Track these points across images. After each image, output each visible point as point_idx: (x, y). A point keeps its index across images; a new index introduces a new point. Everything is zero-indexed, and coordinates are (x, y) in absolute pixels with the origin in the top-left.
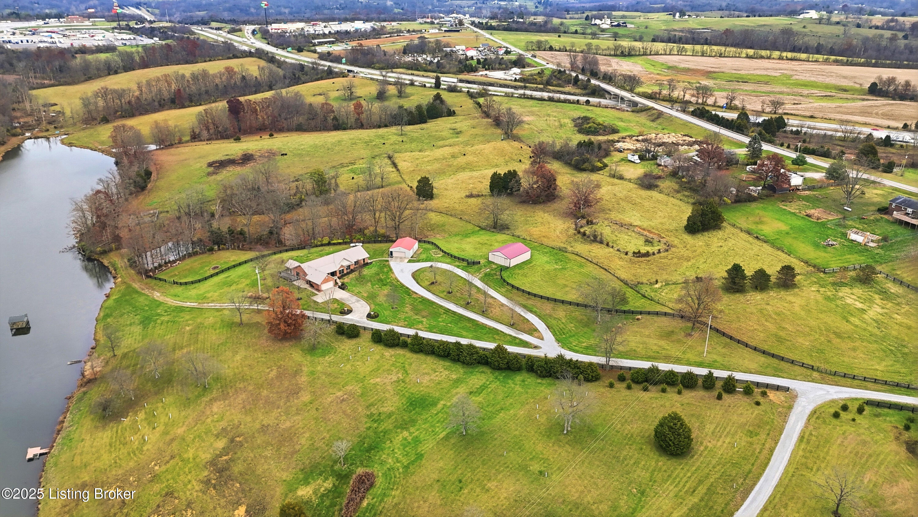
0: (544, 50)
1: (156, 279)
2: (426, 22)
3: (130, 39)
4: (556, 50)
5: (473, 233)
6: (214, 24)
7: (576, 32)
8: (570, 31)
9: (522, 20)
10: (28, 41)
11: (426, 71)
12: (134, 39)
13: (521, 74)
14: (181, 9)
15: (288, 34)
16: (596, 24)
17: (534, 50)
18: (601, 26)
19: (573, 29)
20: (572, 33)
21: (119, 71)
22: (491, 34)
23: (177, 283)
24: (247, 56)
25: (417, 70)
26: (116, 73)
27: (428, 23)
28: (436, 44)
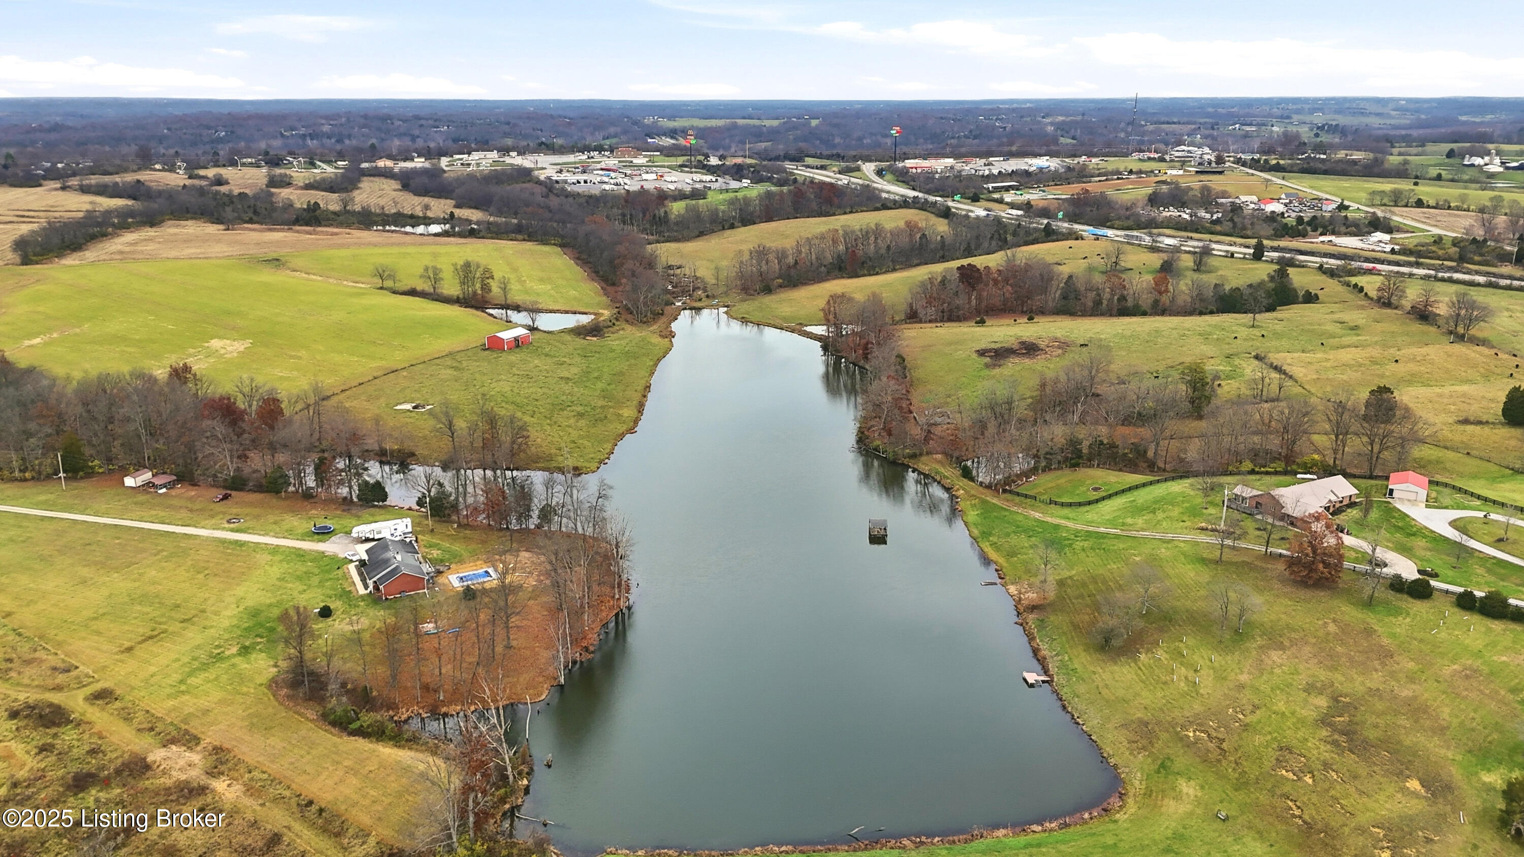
0: (1406, 206)
1: (1018, 494)
2: (1150, 159)
3: (711, 181)
4: (1428, 207)
5: (1503, 476)
6: (809, 161)
7: (1439, 178)
8: (1428, 176)
9: (1325, 157)
10: (585, 182)
11: (1212, 233)
12: (717, 180)
13: (1391, 241)
14: (737, 138)
15: (937, 176)
16: (1473, 165)
17: (1385, 205)
18: (1485, 168)
19: (1433, 172)
20: (1430, 179)
21: (736, 224)
22: (1283, 178)
23: (1056, 503)
24: (901, 207)
25: (1197, 231)
26: (732, 227)
27: (1154, 159)
28: (1202, 193)
